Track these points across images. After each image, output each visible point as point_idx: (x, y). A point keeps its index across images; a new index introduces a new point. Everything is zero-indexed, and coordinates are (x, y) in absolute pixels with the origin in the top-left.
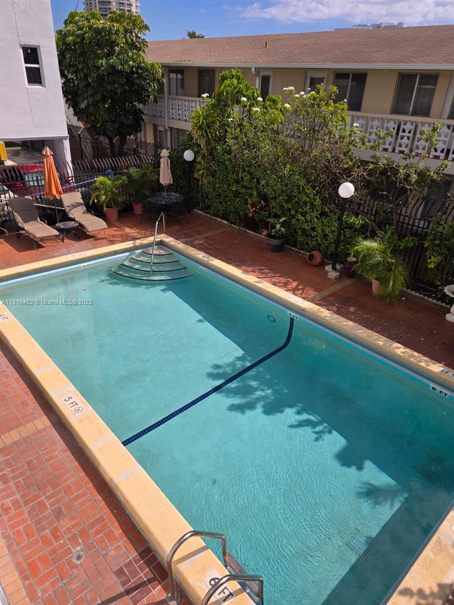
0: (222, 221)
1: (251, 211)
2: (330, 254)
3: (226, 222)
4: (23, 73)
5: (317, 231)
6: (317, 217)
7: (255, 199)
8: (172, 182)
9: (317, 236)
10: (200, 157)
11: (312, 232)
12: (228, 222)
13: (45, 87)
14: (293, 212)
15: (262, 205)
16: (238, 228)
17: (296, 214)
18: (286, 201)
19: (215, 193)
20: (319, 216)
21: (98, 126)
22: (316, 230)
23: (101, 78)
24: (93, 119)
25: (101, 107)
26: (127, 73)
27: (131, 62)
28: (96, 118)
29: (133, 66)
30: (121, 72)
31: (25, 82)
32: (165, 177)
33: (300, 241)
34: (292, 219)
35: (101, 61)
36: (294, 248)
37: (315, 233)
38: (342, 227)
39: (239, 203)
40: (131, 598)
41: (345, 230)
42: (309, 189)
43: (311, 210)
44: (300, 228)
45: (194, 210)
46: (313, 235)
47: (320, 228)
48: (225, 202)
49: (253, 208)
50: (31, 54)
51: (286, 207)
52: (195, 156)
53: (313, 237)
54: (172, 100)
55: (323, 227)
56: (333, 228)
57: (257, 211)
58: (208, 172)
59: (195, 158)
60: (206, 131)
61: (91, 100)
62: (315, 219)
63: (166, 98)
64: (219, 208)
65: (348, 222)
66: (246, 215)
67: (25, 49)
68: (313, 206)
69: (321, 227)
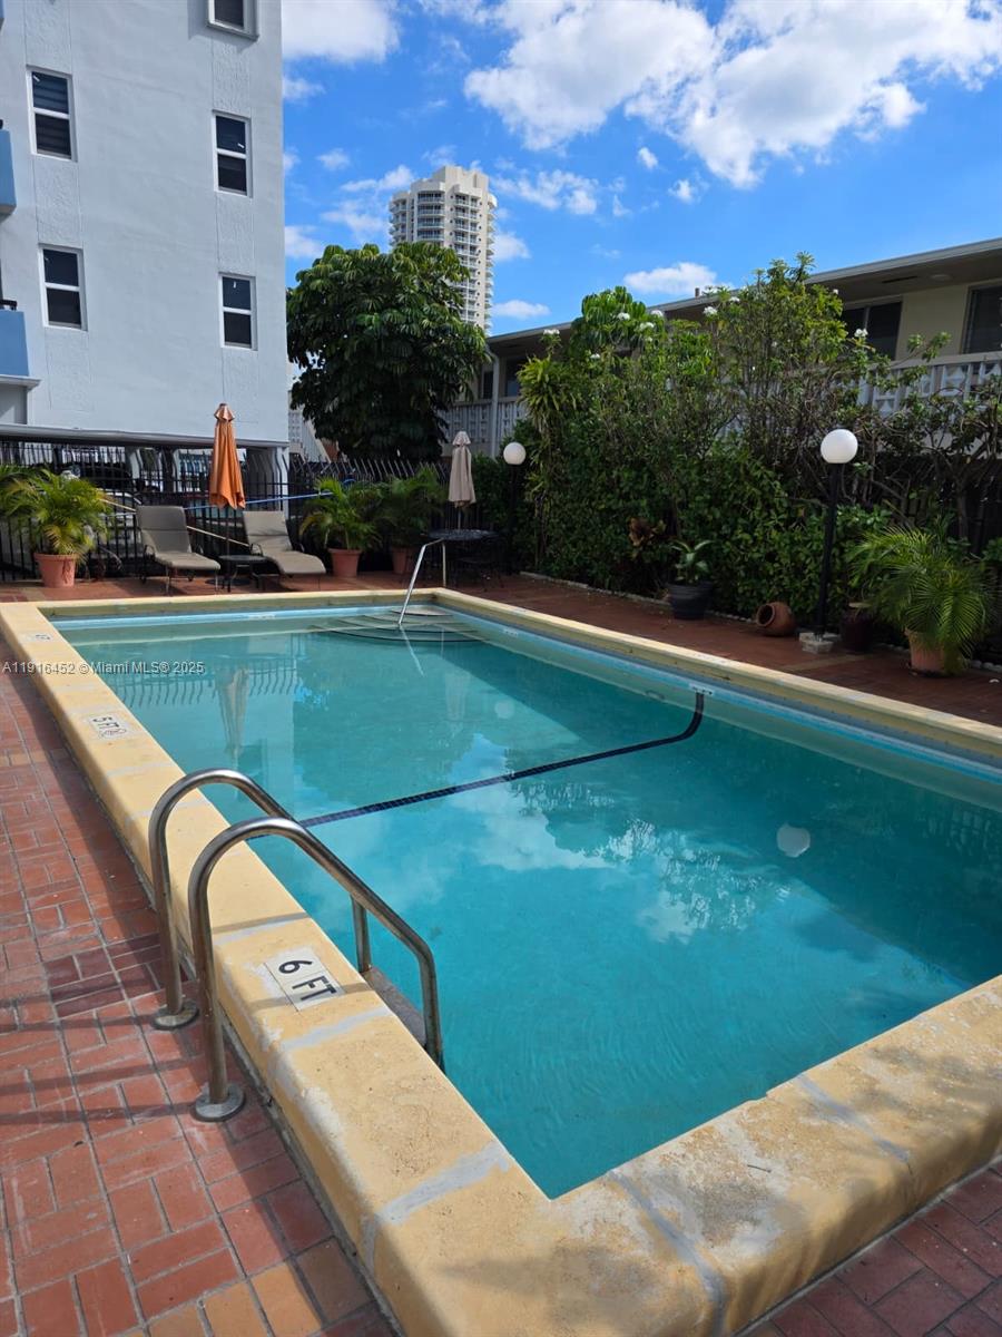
0: (577, 584)
1: (635, 544)
2: (811, 612)
3: (585, 586)
4: (218, 322)
5: (779, 562)
6: (777, 527)
7: (645, 517)
8: (474, 501)
9: (780, 572)
10: (537, 456)
11: (768, 565)
12: (590, 585)
13: (256, 350)
14: (725, 530)
15: (660, 529)
16: (610, 592)
17: (732, 533)
18: (710, 504)
19: (564, 526)
20: (782, 524)
21: (356, 445)
22: (777, 559)
23: (365, 350)
24: (346, 432)
25: (364, 407)
26: (415, 337)
27: (426, 321)
28: (352, 430)
29: (428, 328)
30: (405, 337)
31: (219, 337)
32: (461, 489)
33: (744, 594)
34: (724, 543)
35: (368, 317)
36: (730, 616)
37: (776, 565)
38: (835, 540)
39: (613, 535)
40: (57, 1006)
41: (843, 544)
42: (758, 468)
43: (765, 514)
44: (742, 562)
45: (522, 573)
46: (771, 573)
47: (785, 553)
48: (584, 540)
49: (639, 538)
50: (237, 291)
51: (710, 518)
52: (527, 455)
53: (770, 578)
54: (506, 405)
55: (791, 548)
56: (816, 543)
57: (650, 543)
58: (553, 485)
59: (527, 460)
60: (550, 398)
61: (345, 396)
62: (774, 533)
63: (495, 405)
64: (570, 557)
65: (849, 524)
66: (627, 558)
67: (227, 282)
68: (768, 506)
69: (788, 547)
